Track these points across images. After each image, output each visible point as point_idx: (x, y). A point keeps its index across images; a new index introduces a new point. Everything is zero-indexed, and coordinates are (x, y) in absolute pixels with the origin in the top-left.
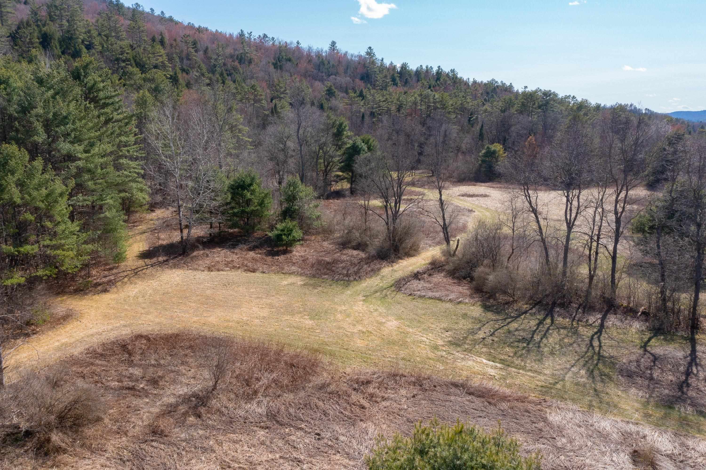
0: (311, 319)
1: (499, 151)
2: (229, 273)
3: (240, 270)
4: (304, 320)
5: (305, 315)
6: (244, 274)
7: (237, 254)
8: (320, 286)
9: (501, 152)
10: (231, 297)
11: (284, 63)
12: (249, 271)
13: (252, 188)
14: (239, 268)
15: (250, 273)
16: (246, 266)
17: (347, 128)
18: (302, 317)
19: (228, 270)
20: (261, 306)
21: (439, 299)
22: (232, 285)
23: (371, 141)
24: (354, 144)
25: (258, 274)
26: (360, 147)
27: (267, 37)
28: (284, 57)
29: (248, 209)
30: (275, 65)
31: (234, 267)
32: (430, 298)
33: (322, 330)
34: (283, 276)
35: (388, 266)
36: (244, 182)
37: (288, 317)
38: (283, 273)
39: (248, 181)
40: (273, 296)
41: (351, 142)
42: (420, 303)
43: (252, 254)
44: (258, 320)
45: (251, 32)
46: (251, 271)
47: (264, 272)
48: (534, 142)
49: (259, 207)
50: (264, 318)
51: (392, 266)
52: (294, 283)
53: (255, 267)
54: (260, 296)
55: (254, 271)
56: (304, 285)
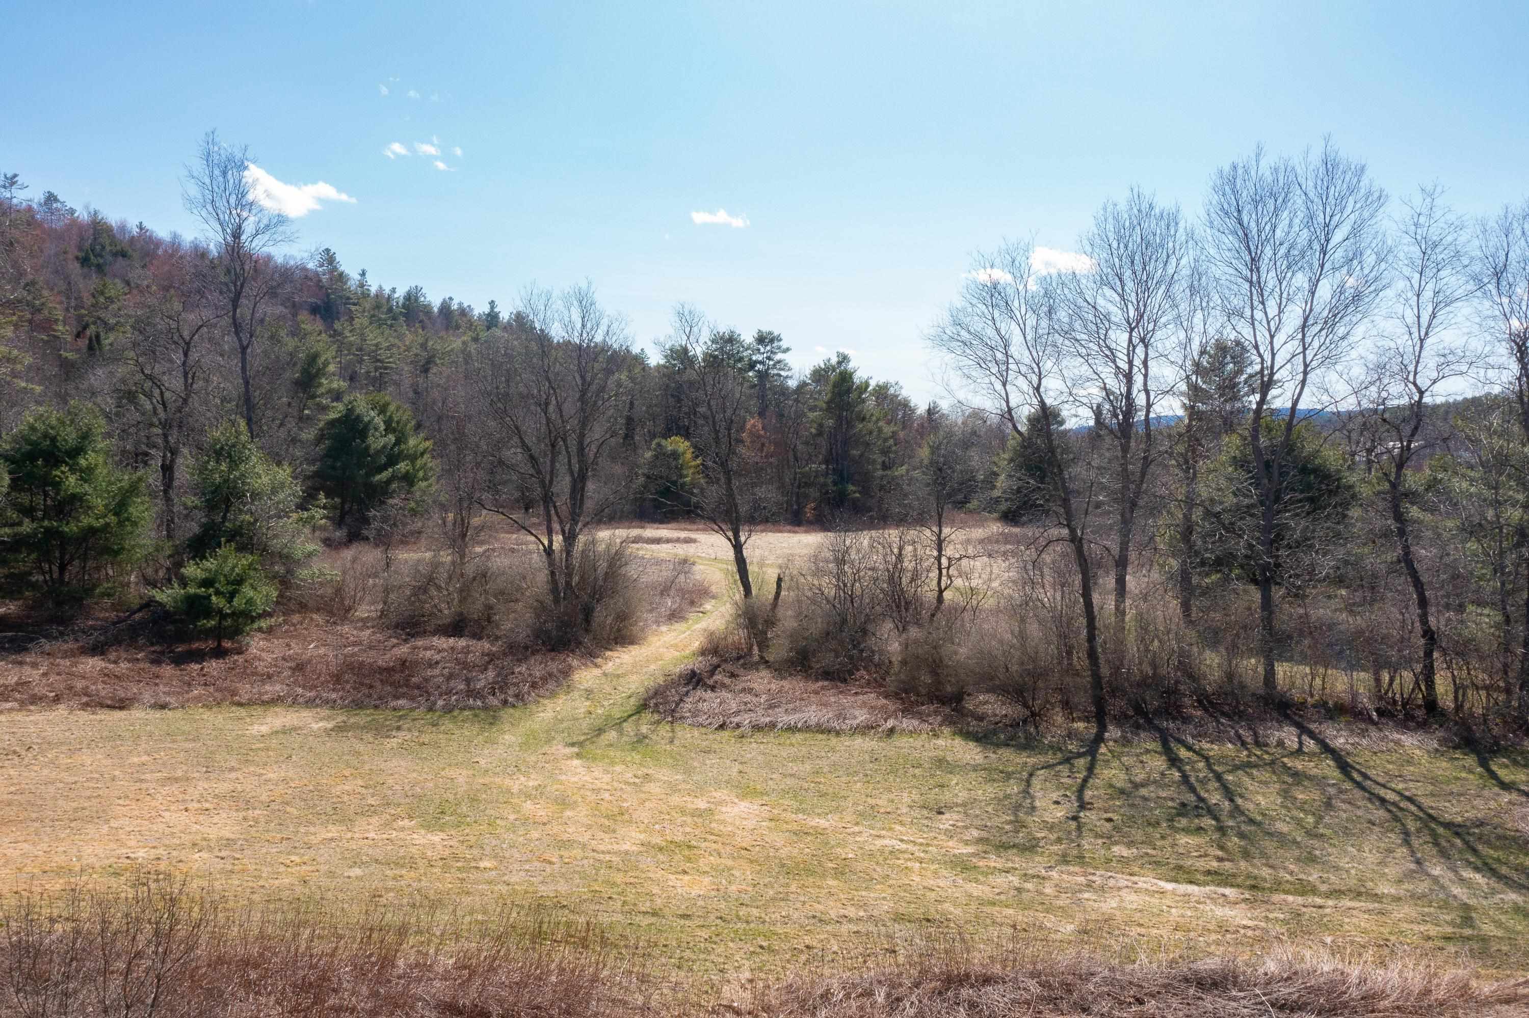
0: (428, 827)
1: (684, 453)
2: (19, 717)
3: (62, 706)
4: (402, 835)
5: (396, 818)
6: (84, 716)
7: (34, 665)
8: (399, 728)
9: (689, 455)
10: (52, 789)
11: (110, 258)
12: (102, 706)
13: (83, 462)
14: (57, 699)
15: (106, 711)
16: (86, 694)
17: (332, 368)
18: (387, 824)
19: (11, 710)
20: (196, 805)
21: (821, 729)
22: (42, 752)
23: (392, 408)
24: (350, 411)
25: (137, 714)
26: (366, 419)
27: (56, 200)
28: (108, 248)
29: (71, 528)
30: (84, 261)
31: (35, 699)
32: (792, 729)
33: (500, 859)
34: (242, 712)
35: (585, 665)
36: (53, 440)
37: (333, 831)
38: (240, 704)
39: (70, 436)
40: (232, 769)
41: (340, 406)
42: (769, 744)
43: (92, 664)
44: (205, 855)
45: (15, 176)
46: (109, 707)
47: (163, 707)
48: (762, 433)
49: (112, 519)
50: (229, 843)
51: (597, 666)
52: (295, 729)
53: (121, 694)
54: (179, 773)
55: (121, 705)
56: (339, 729)
